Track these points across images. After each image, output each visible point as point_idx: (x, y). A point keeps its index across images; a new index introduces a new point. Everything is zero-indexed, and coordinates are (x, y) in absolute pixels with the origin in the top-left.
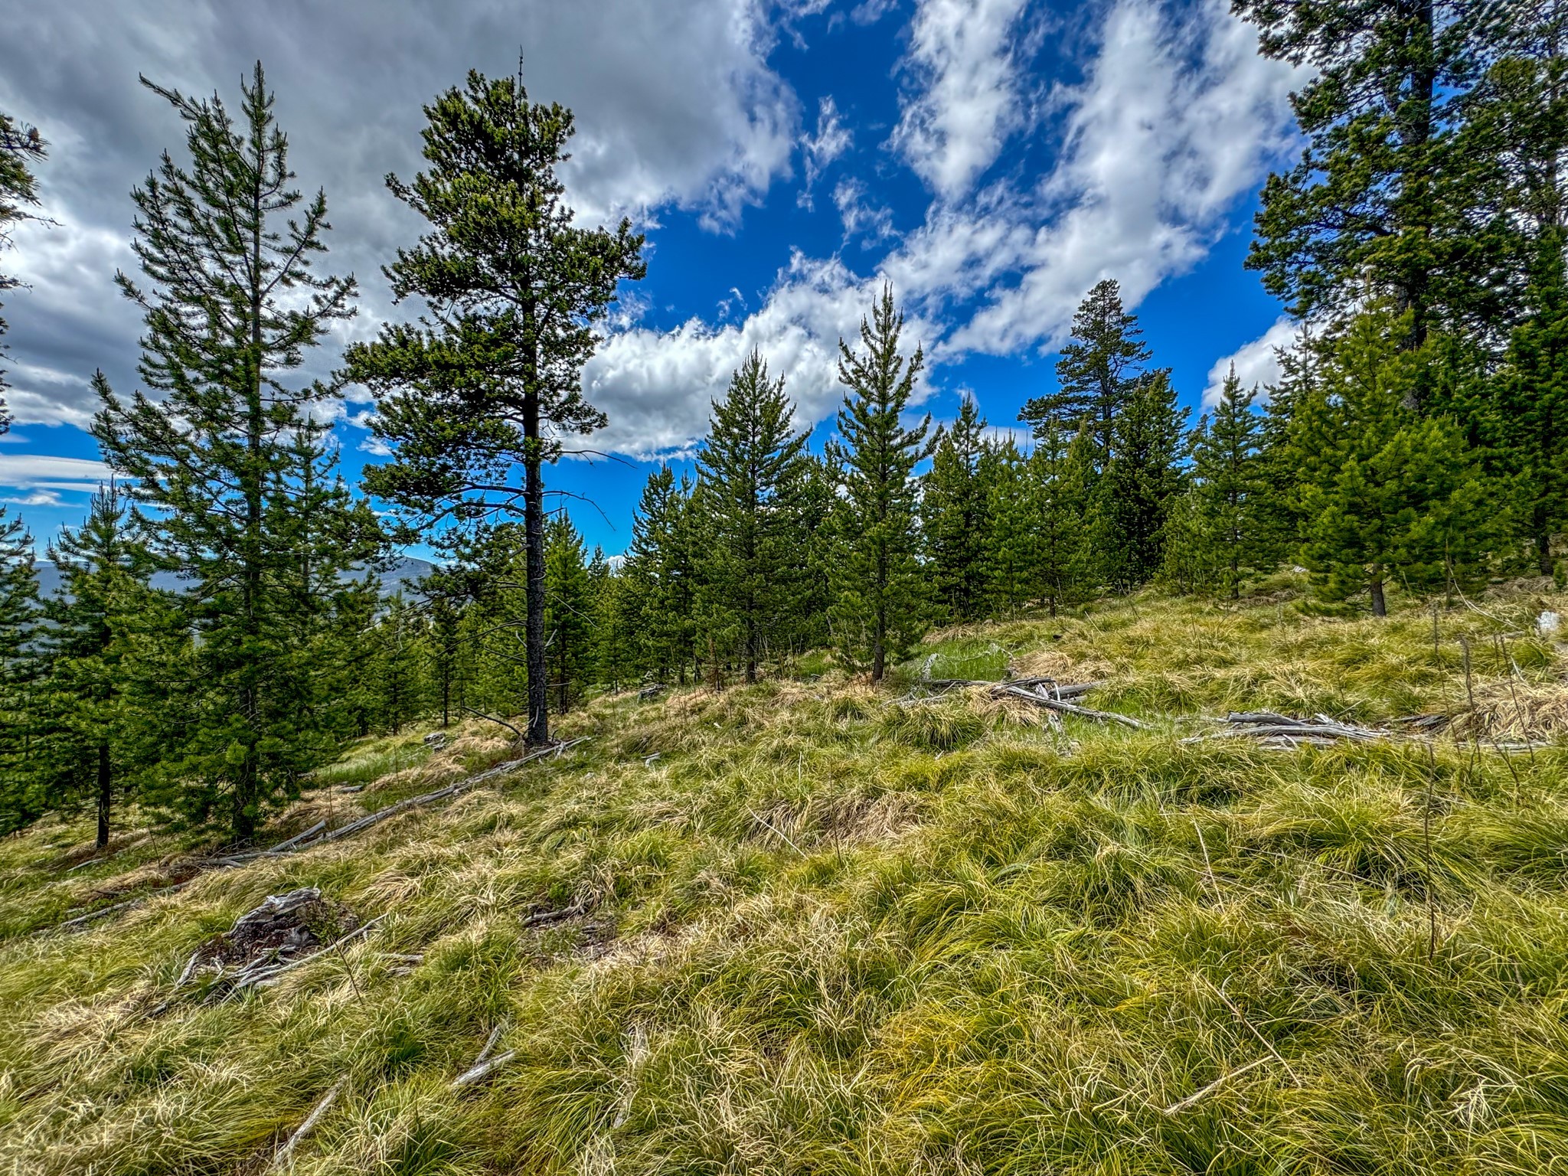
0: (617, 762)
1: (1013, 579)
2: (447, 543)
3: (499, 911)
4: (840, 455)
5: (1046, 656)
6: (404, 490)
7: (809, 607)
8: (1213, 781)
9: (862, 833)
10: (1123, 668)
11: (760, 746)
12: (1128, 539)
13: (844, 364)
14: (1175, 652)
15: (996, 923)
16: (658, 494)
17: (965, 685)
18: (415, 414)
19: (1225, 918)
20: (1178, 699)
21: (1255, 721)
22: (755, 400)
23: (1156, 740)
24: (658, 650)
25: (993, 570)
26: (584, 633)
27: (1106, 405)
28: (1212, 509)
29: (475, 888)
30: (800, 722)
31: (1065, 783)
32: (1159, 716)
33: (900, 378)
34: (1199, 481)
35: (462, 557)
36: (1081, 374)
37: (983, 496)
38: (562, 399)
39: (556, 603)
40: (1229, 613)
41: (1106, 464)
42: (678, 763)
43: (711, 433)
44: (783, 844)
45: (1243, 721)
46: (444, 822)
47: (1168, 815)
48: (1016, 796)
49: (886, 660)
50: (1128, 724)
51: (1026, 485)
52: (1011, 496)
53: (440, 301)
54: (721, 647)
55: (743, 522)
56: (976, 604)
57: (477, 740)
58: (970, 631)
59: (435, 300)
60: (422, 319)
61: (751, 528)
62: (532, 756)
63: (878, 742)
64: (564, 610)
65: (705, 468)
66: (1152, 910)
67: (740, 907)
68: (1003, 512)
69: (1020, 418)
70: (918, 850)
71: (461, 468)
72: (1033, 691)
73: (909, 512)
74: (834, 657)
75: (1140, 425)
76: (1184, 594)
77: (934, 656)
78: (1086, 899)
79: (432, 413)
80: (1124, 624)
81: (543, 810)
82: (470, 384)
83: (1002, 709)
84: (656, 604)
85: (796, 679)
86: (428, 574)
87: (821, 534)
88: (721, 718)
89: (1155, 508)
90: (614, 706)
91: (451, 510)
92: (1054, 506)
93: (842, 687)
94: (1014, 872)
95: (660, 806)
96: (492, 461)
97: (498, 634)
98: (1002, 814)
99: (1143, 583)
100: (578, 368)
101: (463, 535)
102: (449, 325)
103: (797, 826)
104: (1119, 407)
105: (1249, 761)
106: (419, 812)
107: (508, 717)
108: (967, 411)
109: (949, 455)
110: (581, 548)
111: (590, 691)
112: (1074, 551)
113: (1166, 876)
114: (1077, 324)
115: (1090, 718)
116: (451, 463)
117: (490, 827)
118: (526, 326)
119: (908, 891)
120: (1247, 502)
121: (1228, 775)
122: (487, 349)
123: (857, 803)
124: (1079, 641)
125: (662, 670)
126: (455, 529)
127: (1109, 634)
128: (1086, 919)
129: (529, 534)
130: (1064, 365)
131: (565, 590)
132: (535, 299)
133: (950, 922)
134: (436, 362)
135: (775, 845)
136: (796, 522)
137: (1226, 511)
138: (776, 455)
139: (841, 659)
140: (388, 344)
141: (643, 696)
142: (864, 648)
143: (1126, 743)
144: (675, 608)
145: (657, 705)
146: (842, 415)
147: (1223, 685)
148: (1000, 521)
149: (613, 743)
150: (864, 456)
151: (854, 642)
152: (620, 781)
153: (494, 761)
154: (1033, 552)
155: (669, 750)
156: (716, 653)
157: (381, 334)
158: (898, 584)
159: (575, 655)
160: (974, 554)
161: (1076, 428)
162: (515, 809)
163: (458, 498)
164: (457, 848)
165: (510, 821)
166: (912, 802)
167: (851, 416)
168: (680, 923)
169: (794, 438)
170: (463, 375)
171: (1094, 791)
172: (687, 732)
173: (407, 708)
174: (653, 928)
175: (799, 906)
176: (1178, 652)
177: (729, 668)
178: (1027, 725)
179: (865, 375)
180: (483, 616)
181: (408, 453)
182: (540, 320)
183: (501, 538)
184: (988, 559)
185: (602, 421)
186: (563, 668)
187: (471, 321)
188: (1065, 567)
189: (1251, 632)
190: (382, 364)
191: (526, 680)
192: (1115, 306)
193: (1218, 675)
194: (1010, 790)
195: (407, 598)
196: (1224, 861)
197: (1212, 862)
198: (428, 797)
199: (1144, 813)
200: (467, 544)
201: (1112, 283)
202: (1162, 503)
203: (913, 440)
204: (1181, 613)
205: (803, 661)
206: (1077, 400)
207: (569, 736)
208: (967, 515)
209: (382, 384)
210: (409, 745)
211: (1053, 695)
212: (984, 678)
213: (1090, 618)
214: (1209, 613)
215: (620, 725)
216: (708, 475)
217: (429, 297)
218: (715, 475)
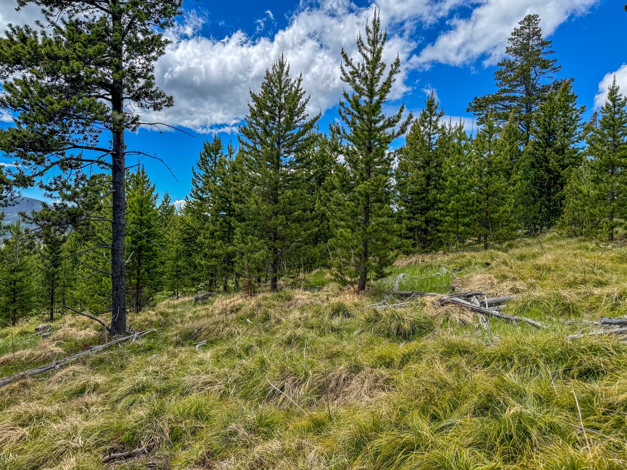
0: (175, 347)
1: (459, 223)
2: (54, 187)
3: (85, 452)
4: (339, 133)
5: (479, 276)
6: (23, 147)
7: (316, 239)
8: (587, 364)
9: (346, 398)
10: (532, 286)
11: (278, 335)
12: (540, 197)
13: (344, 67)
14: (568, 276)
15: (436, 460)
16: (211, 156)
17: (422, 295)
18: (31, 92)
19: (590, 456)
20: (568, 308)
21: (619, 324)
22: (281, 91)
23: (552, 335)
24: (208, 267)
25: (445, 216)
26: (154, 255)
27: (528, 104)
28: (598, 177)
29: (69, 435)
30: (306, 318)
31: (487, 364)
32: (554, 319)
33: (383, 79)
34: (589, 158)
35: (65, 197)
36: (511, 81)
37: (439, 165)
38: (140, 85)
39: (134, 233)
40: (606, 249)
41: (526, 144)
42: (219, 348)
43: (249, 115)
44: (291, 405)
45: (610, 324)
46: (48, 388)
47: (556, 387)
48: (454, 373)
49: (368, 277)
50: (533, 325)
51: (470, 158)
52: (459, 165)
53: (52, 10)
54: (254, 266)
55: (271, 178)
56: (433, 240)
57: (74, 330)
58: (427, 259)
59: (47, 9)
60: (38, 22)
61: (276, 183)
62: (113, 342)
63: (360, 333)
64: (140, 238)
65: (245, 139)
66: (542, 451)
67: (259, 448)
68: (453, 176)
69: (468, 110)
70: (384, 410)
71: (65, 133)
72: (468, 301)
73: (386, 175)
74: (332, 274)
75: (550, 118)
76: (577, 236)
77: (402, 275)
78: (497, 443)
79: (43, 93)
80: (534, 256)
81: (120, 380)
82: (72, 71)
83: (447, 313)
84: (208, 235)
85: (306, 289)
86: (39, 209)
87: (325, 189)
88: (252, 316)
89: (559, 176)
90: (175, 307)
91: (57, 163)
92: (489, 173)
93: (338, 295)
94: (450, 425)
95: (205, 377)
96: (88, 128)
97: (91, 254)
98: (443, 385)
99: (549, 228)
100: (153, 63)
101: (66, 181)
102: (58, 28)
103: (302, 392)
104: (537, 105)
105: (612, 351)
106: (29, 381)
107: (97, 314)
108: (430, 105)
109: (416, 135)
110: (154, 194)
111: (158, 296)
112: (502, 205)
113: (553, 428)
114: (510, 45)
115: (508, 320)
116: (57, 128)
117: (81, 392)
118: (115, 30)
119: (376, 437)
120: (621, 173)
121: (598, 360)
122: (85, 47)
123: (343, 376)
124: (503, 267)
125: (211, 282)
126: (60, 177)
127: (523, 262)
128: (497, 457)
129: (114, 182)
130: (500, 73)
131: (141, 224)
132: (121, 12)
133: (405, 459)
134: (47, 54)
135: (286, 406)
136: (308, 180)
137: (607, 179)
138: (295, 132)
139: (336, 275)
140: (12, 40)
141: (197, 300)
142: (353, 268)
143: (530, 338)
144: (222, 238)
145: (207, 306)
146: (342, 104)
147: (599, 299)
148: (451, 182)
149: (172, 333)
150: (356, 134)
151: (345, 264)
152: (177, 360)
153: (86, 345)
154: (473, 205)
155: (213, 338)
156: (250, 270)
157: (7, 32)
158: (378, 224)
159: (147, 270)
160: (432, 205)
161: (506, 118)
162: (100, 379)
163: (63, 154)
164: (57, 406)
165: (96, 388)
166: (382, 376)
167: (348, 105)
168: (216, 459)
169: (307, 120)
170: (67, 64)
171: (507, 370)
172: (227, 325)
173: (23, 307)
174: (196, 464)
175: (300, 448)
176: (570, 276)
177: (259, 281)
178: (464, 324)
179: (359, 76)
180: (79, 240)
181: (26, 121)
182: (125, 26)
183: (94, 184)
184: (441, 209)
185: (170, 102)
186: (138, 280)
187: (75, 26)
188: (495, 216)
189: (620, 263)
190: (7, 54)
191: (111, 288)
192: (537, 33)
193: (596, 292)
194: (449, 369)
195: (23, 226)
196: (592, 418)
197: (584, 418)
198: (37, 371)
199: (540, 385)
200: (69, 188)
201: (535, 17)
202: (564, 172)
203: (391, 123)
204: (574, 249)
205: (311, 277)
206: (508, 98)
207: (141, 328)
208: (428, 178)
209: (7, 69)
210: (23, 333)
211: (483, 304)
212: (436, 291)
213: (511, 252)
214: (593, 250)
215: (179, 320)
216: (246, 145)
217: (43, 7)
218: (252, 144)
